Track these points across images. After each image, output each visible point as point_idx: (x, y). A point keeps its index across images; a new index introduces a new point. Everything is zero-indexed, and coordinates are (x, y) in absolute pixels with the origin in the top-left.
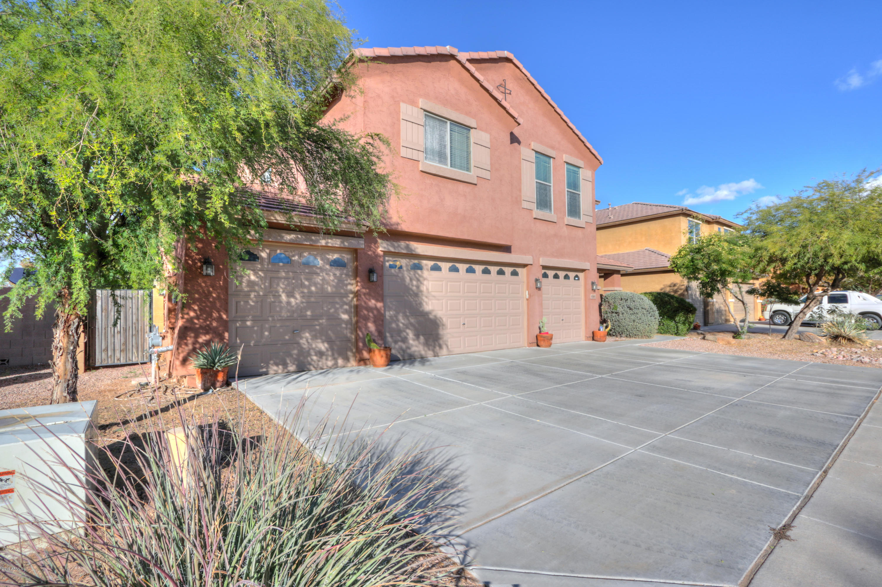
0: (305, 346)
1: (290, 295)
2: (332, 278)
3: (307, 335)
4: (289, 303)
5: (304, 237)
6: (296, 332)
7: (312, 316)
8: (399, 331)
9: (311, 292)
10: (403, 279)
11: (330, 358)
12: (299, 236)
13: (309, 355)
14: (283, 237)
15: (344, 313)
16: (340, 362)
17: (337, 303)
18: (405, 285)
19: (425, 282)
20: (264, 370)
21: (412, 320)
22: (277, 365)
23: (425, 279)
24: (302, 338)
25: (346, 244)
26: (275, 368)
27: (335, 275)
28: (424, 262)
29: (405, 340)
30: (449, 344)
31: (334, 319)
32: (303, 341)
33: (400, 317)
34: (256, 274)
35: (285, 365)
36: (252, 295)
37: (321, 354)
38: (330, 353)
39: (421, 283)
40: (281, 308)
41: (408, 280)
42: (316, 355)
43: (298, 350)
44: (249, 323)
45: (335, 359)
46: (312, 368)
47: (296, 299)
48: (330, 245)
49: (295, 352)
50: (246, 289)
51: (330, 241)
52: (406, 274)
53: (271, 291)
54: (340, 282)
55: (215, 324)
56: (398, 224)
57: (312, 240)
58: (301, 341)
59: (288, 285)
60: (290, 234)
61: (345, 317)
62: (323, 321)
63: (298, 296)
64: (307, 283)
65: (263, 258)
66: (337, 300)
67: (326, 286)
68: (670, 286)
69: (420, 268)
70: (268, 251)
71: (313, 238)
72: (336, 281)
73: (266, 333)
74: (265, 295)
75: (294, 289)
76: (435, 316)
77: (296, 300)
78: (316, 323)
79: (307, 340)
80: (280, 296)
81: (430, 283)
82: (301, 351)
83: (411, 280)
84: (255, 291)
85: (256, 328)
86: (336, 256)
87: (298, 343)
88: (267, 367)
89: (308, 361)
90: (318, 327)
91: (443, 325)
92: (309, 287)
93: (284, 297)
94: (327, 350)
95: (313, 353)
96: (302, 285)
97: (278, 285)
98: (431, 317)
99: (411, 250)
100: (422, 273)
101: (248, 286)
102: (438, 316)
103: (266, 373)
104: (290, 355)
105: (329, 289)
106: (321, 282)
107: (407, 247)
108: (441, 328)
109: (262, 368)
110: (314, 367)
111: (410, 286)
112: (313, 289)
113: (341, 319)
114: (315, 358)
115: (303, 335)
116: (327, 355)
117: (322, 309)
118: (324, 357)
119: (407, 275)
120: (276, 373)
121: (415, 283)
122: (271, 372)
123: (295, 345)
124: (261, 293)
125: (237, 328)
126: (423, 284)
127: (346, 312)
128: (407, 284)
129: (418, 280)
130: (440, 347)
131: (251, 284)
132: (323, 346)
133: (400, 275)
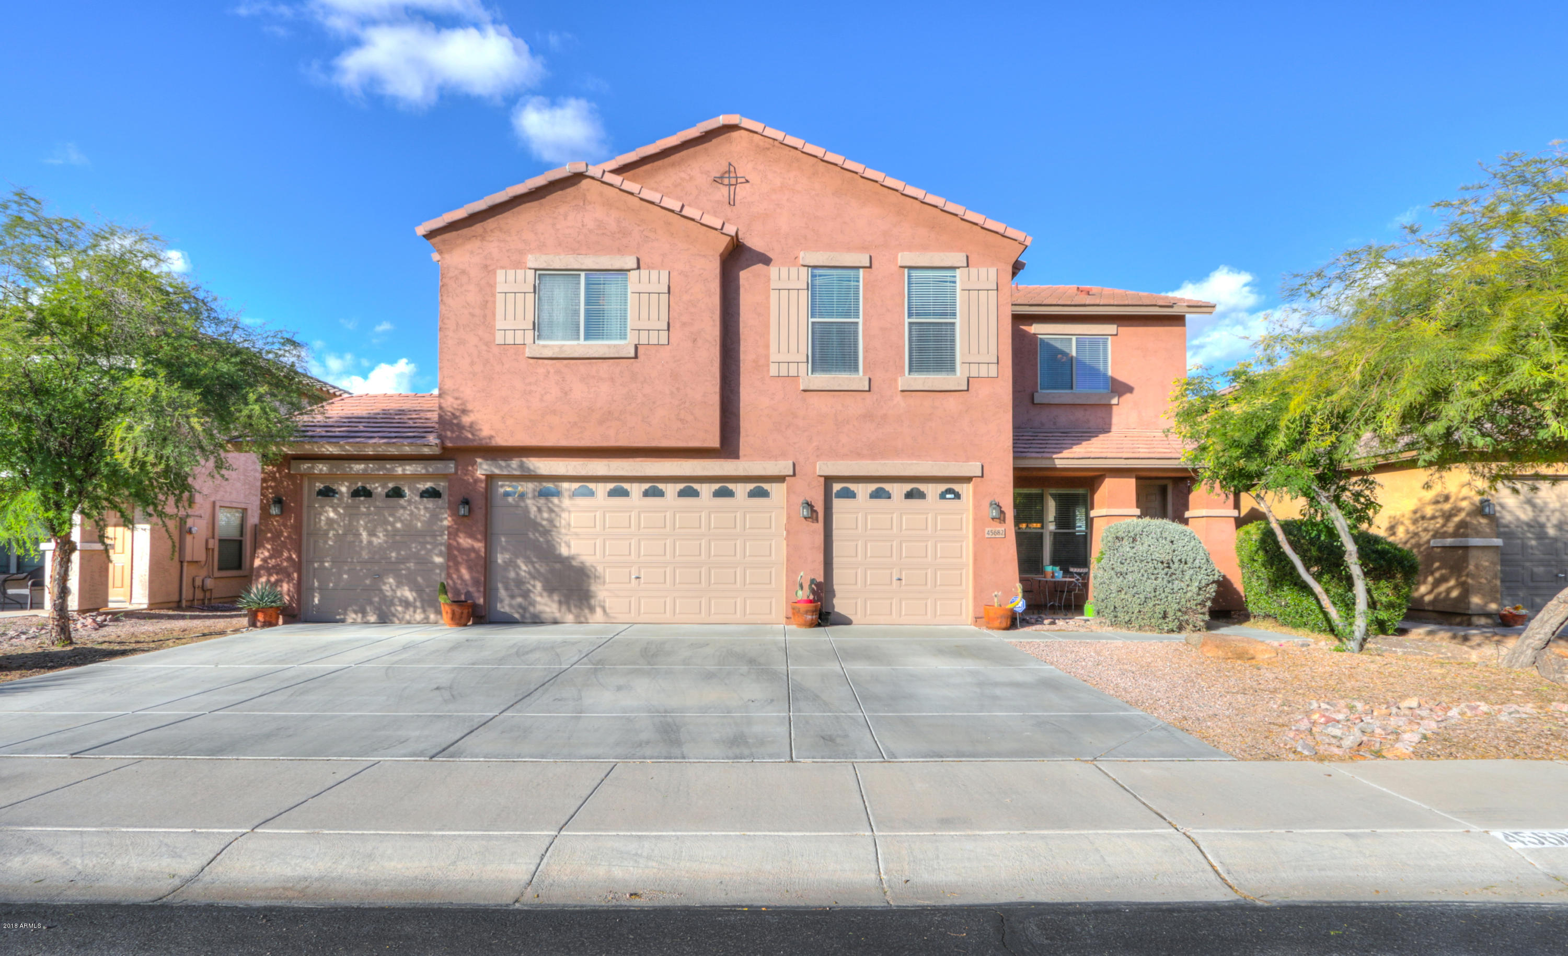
0: (389, 594)
1: (372, 533)
2: (422, 512)
3: (391, 580)
4: (370, 543)
5: (376, 466)
6: (379, 577)
7: (397, 558)
8: (519, 582)
9: (396, 530)
10: (526, 510)
11: (419, 611)
12: (371, 465)
13: (392, 604)
14: (351, 468)
15: (437, 555)
16: (432, 617)
17: (428, 543)
18: (530, 518)
19: (565, 515)
20: (342, 617)
21: (543, 569)
22: (356, 612)
23: (563, 510)
24: (385, 584)
25: (431, 470)
26: (354, 616)
27: (426, 508)
28: (565, 485)
29: (526, 594)
30: (607, 605)
31: (424, 563)
32: (386, 588)
33: (520, 562)
34: (335, 510)
35: (364, 613)
36: (331, 534)
37: (406, 604)
38: (418, 604)
39: (557, 515)
40: (362, 548)
41: (533, 509)
42: (401, 605)
43: (380, 598)
44: (327, 564)
45: (424, 611)
46: (395, 620)
47: (379, 537)
48: (408, 472)
49: (376, 599)
50: (325, 528)
51: (408, 468)
52: (529, 502)
53: (351, 531)
54: (435, 517)
55: (285, 564)
56: (491, 437)
57: (386, 469)
58: (384, 588)
59: (369, 521)
60: (360, 464)
61: (438, 560)
62: (411, 565)
63: (381, 535)
64: (391, 519)
65: (341, 494)
66: (428, 539)
67: (415, 522)
68: (1437, 502)
69: (558, 494)
70: (346, 484)
71: (388, 466)
72: (427, 515)
73: (345, 576)
74: (345, 534)
75: (375, 527)
76: (582, 563)
77: (380, 539)
78: (402, 566)
79: (391, 587)
80: (361, 535)
81: (573, 515)
82: (384, 598)
83: (540, 510)
84: (334, 529)
85: (334, 570)
86: (429, 485)
87: (381, 590)
88: (345, 614)
89: (391, 612)
90: (404, 572)
91: (596, 577)
92: (393, 524)
93: (364, 535)
94: (415, 599)
95: (397, 602)
96: (386, 522)
97: (358, 522)
98: (574, 563)
99: (529, 469)
100: (560, 501)
101: (327, 524)
102: (588, 564)
103: (343, 621)
104: (371, 603)
105: (419, 525)
106: (408, 518)
107: (522, 466)
108: (592, 581)
109: (339, 614)
110: (398, 619)
111: (539, 520)
112: (399, 525)
113: (433, 563)
114: (400, 609)
115: (386, 581)
116: (415, 608)
117: (410, 549)
118: (411, 609)
119: (531, 504)
120: (354, 623)
121: (546, 515)
122: (350, 620)
123: (377, 592)
124: (340, 532)
125: (315, 569)
126: (560, 516)
127: (440, 554)
128: (532, 516)
129: (551, 511)
130: (592, 609)
131: (330, 522)
132: (409, 595)
133: (522, 504)
